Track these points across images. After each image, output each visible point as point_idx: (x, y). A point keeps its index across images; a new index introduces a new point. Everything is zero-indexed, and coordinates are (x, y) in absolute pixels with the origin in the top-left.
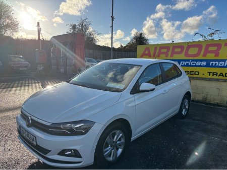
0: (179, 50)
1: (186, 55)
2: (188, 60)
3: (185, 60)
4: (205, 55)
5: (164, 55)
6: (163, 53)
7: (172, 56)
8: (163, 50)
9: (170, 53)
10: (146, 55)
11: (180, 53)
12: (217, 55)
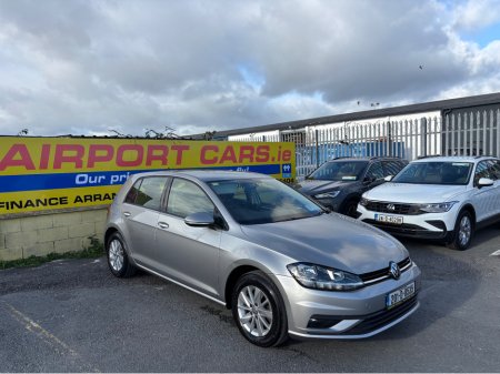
0: (104, 153)
1: (120, 162)
2: (125, 173)
3: (119, 173)
4: (149, 163)
5: (73, 164)
6: (69, 160)
7: (90, 165)
8: (67, 153)
9: (85, 159)
10: (17, 163)
11: (107, 159)
12: (165, 162)
